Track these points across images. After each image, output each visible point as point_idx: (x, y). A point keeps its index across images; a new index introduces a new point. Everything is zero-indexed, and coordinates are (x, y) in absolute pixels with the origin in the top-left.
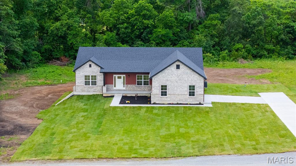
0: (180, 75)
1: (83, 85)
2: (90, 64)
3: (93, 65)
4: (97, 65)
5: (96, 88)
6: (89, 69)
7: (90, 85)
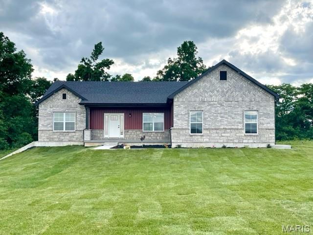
0: (227, 92)
1: (50, 129)
2: (63, 94)
3: (69, 96)
4: (76, 94)
5: (73, 134)
6: (63, 102)
7: (64, 130)
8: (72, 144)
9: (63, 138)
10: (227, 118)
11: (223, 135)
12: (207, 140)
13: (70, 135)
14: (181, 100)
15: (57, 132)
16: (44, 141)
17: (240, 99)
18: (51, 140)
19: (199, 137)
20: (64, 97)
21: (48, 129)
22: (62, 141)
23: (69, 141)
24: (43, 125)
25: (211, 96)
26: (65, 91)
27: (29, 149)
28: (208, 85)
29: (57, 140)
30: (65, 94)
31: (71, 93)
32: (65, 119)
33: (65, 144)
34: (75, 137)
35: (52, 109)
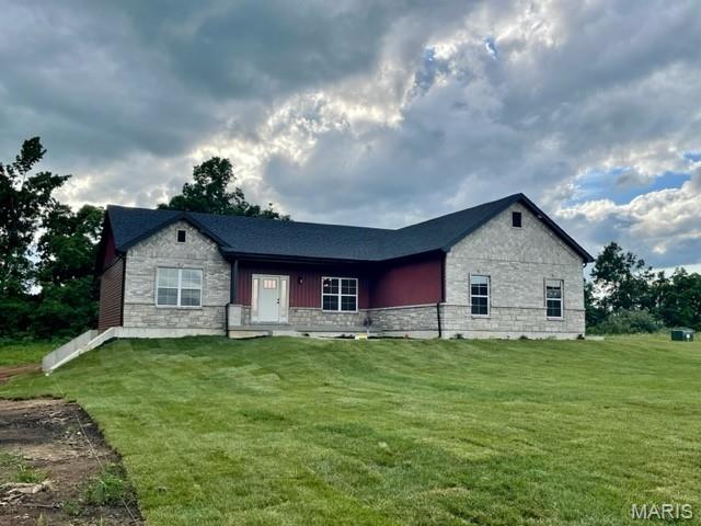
0: (522, 247)
1: (149, 301)
2: (180, 232)
3: (191, 234)
4: (207, 235)
5: (199, 313)
6: (178, 247)
7: (179, 305)
8: (194, 333)
9: (176, 320)
10: (522, 290)
11: (518, 318)
12: (497, 326)
13: (192, 314)
14: (457, 255)
15: (165, 309)
16: (136, 327)
17: (540, 260)
18: (151, 324)
19: (485, 321)
20: (182, 237)
21: (146, 302)
22: (174, 327)
23: (190, 327)
24: (134, 292)
25: (500, 252)
26: (183, 227)
27: (105, 342)
28: (497, 233)
29: (163, 324)
30: (184, 232)
31: (195, 232)
32: (180, 283)
33: (181, 333)
34: (203, 319)
35: (154, 261)
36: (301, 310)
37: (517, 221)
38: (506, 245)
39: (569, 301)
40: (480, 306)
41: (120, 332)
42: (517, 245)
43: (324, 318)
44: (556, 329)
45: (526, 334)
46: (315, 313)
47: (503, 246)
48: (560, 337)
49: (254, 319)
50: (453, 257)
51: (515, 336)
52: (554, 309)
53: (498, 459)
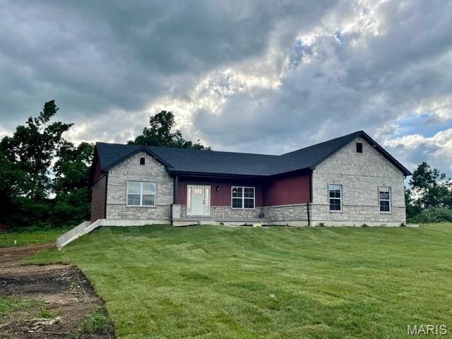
0: (363, 166)
2: (141, 159)
3: (148, 160)
4: (159, 160)
5: (154, 210)
6: (140, 168)
7: (141, 205)
8: (151, 222)
9: (140, 214)
10: (364, 194)
11: (361, 212)
12: (347, 218)
13: (149, 211)
14: (320, 171)
15: (132, 207)
16: (114, 219)
17: (375, 174)
18: (124, 217)
19: (339, 214)
20: (142, 162)
21: (120, 203)
22: (138, 219)
23: (148, 219)
24: (113, 197)
25: (349, 169)
26: (143, 155)
27: (95, 229)
28: (346, 157)
29: (131, 217)
30: (144, 159)
31: (151, 158)
32: (142, 191)
33: (142, 223)
34: (155, 213)
35: (125, 177)
36: (218, 208)
37: (359, 149)
38: (353, 165)
39: (395, 202)
40: (335, 205)
41: (104, 223)
42: (359, 165)
43: (233, 213)
44: (386, 220)
45: (366, 223)
46: (227, 210)
47: (350, 165)
48: (389, 225)
49: (188, 214)
50: (317, 173)
51: (358, 225)
52: (385, 206)
53: (349, 306)
